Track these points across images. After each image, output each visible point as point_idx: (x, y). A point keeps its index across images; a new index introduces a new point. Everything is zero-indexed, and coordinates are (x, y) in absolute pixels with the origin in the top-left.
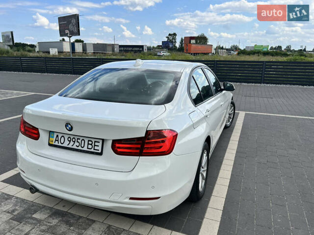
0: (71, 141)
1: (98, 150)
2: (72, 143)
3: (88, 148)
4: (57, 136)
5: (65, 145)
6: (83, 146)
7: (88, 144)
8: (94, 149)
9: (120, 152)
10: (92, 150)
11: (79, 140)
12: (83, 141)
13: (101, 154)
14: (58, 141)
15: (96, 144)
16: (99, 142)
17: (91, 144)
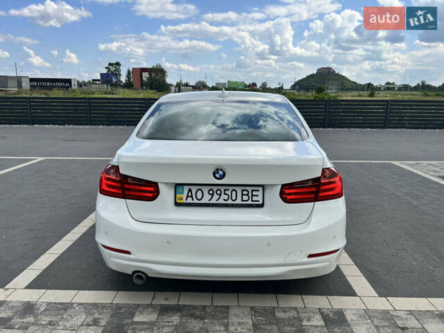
0: (215, 194)
1: (258, 201)
2: (216, 197)
3: (242, 200)
4: (190, 190)
5: (205, 200)
6: (234, 198)
7: (243, 195)
8: (252, 201)
9: (291, 199)
10: (250, 202)
11: (226, 192)
12: (234, 193)
13: (262, 206)
14: (192, 196)
15: (254, 193)
16: (258, 191)
17: (247, 195)
